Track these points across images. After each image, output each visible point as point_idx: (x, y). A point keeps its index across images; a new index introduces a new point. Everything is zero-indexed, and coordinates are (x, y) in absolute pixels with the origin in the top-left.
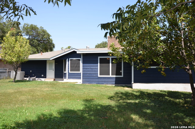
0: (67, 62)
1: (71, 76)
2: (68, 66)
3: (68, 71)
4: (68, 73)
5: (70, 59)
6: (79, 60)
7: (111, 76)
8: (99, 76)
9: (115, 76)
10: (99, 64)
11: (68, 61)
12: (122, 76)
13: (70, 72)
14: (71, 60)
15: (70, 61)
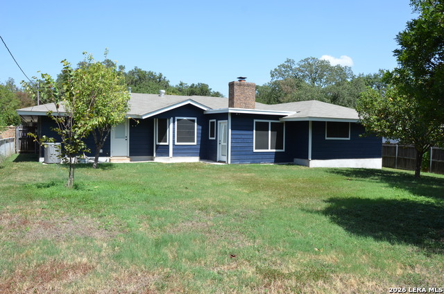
0: (171, 125)
1: (179, 151)
2: (174, 132)
3: (174, 141)
4: (174, 145)
5: (176, 118)
6: (194, 121)
7: (270, 150)
8: (255, 151)
9: (274, 150)
10: (254, 131)
11: (174, 122)
12: (284, 150)
13: (176, 143)
14: (178, 120)
15: (176, 122)
